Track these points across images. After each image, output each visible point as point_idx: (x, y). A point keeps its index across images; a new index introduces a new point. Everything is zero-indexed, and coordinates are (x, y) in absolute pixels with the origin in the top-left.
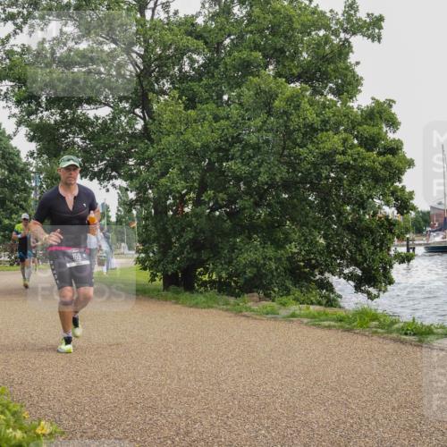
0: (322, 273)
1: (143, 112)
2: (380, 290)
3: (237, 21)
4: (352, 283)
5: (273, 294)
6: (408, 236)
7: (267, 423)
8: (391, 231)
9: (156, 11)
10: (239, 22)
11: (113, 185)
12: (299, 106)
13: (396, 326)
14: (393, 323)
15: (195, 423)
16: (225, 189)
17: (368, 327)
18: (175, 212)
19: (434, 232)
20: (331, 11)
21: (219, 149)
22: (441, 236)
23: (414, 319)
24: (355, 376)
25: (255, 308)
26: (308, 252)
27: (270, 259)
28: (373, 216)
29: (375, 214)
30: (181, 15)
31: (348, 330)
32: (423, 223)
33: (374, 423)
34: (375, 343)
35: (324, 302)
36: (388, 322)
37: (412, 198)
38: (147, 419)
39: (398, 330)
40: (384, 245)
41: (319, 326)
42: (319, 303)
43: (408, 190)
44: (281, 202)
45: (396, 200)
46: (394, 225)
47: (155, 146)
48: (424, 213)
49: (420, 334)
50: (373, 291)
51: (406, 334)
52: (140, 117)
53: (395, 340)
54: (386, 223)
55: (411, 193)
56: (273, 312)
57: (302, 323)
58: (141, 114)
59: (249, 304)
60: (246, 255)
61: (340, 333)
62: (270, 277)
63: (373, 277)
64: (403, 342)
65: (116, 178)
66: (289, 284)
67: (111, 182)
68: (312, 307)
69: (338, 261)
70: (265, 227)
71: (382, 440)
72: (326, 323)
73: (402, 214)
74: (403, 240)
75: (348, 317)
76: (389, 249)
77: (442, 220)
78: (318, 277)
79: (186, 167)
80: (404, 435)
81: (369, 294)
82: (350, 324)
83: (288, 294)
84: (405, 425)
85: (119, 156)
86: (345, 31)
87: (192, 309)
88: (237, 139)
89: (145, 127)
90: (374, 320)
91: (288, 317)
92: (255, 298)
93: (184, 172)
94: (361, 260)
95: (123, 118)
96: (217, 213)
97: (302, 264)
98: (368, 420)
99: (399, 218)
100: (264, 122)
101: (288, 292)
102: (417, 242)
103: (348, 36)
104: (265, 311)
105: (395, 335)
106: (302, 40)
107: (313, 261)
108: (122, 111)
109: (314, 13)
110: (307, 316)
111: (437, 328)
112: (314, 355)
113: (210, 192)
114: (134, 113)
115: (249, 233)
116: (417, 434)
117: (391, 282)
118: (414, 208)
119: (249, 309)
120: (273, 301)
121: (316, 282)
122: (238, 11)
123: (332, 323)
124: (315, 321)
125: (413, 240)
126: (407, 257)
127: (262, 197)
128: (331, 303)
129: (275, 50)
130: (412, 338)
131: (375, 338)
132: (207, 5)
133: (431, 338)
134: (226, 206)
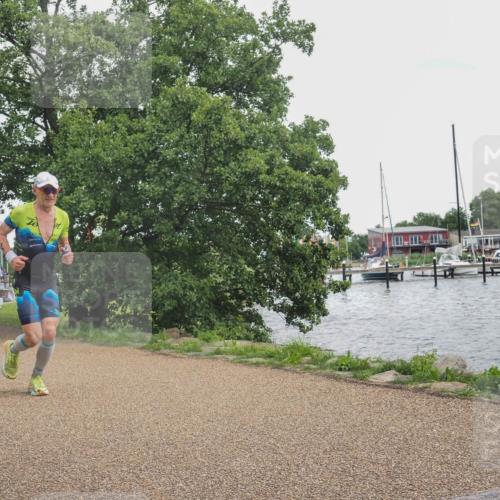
0: (250, 305)
1: (45, 122)
2: (313, 322)
3: (153, 21)
4: (283, 315)
5: (195, 329)
6: (344, 262)
7: (185, 474)
8: (325, 256)
9: (60, 7)
10: (155, 22)
11: (9, 206)
12: (220, 120)
13: (330, 361)
14: (327, 358)
15: (103, 478)
16: (141, 210)
17: (300, 363)
18: (83, 237)
19: (371, 257)
20: (264, 14)
21: (133, 166)
22: (379, 262)
23: (349, 353)
24: (284, 417)
25: (175, 344)
26: (235, 282)
27: (192, 289)
28: (305, 241)
29: (308, 239)
30: (90, 11)
31: (278, 367)
32: (360, 248)
33: (303, 469)
34: (307, 380)
35: (252, 336)
36: (321, 357)
37: (347, 222)
38: (46, 476)
39: (332, 365)
40: (316, 273)
41: (246, 364)
42: (247, 338)
43: (342, 213)
44: (205, 226)
45: (331, 224)
46: (329, 250)
47: (58, 160)
48: (361, 238)
49: (355, 370)
50: (306, 323)
51: (340, 370)
52: (41, 127)
53: (329, 377)
54: (320, 248)
55: (346, 217)
56: (196, 349)
57: (228, 360)
58: (43, 124)
59: (169, 341)
60: (163, 285)
61: (269, 371)
62: (192, 308)
63: (305, 308)
64: (337, 378)
65: (13, 198)
66: (213, 317)
67: (7, 202)
68: (238, 343)
69: (268, 291)
70: (187, 254)
71: (312, 488)
72: (254, 360)
73: (337, 239)
74: (337, 267)
75: (279, 353)
76: (323, 277)
77: (380, 244)
78: (246, 309)
79: (95, 186)
80: (336, 480)
81: (301, 326)
82: (280, 360)
83: (212, 328)
84: (337, 469)
85: (17, 172)
86: (276, 36)
87: (102, 348)
88: (154, 154)
89: (48, 139)
90: (306, 355)
91: (212, 354)
92: (175, 333)
93: (93, 191)
94: (292, 288)
95: (21, 127)
96: (131, 238)
97: (228, 294)
98: (298, 465)
99: (334, 242)
100: (182, 136)
101: (212, 326)
102: (353, 269)
103: (279, 43)
104: (186, 348)
105: (328, 371)
106: (228, 45)
107: (241, 292)
108: (20, 119)
109: (240, 15)
110: (233, 353)
111: (373, 362)
112: (240, 395)
113: (124, 214)
114: (34, 123)
115: (168, 261)
116: (350, 479)
117: (325, 313)
118: (349, 233)
119: (168, 346)
120: (196, 336)
121: (244, 314)
122: (155, 10)
123: (261, 360)
124: (242, 357)
125: (350, 267)
126: (342, 286)
127: (183, 220)
128: (260, 337)
129: (198, 54)
130: (346, 373)
131: (307, 374)
132: (119, 2)
133: (366, 372)
134: (142, 230)
